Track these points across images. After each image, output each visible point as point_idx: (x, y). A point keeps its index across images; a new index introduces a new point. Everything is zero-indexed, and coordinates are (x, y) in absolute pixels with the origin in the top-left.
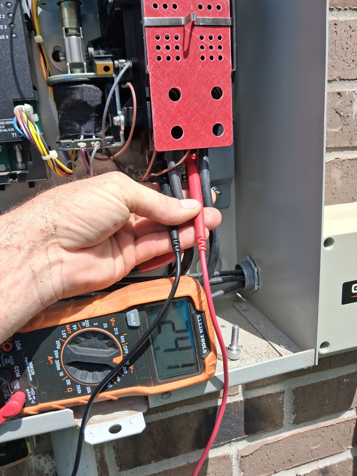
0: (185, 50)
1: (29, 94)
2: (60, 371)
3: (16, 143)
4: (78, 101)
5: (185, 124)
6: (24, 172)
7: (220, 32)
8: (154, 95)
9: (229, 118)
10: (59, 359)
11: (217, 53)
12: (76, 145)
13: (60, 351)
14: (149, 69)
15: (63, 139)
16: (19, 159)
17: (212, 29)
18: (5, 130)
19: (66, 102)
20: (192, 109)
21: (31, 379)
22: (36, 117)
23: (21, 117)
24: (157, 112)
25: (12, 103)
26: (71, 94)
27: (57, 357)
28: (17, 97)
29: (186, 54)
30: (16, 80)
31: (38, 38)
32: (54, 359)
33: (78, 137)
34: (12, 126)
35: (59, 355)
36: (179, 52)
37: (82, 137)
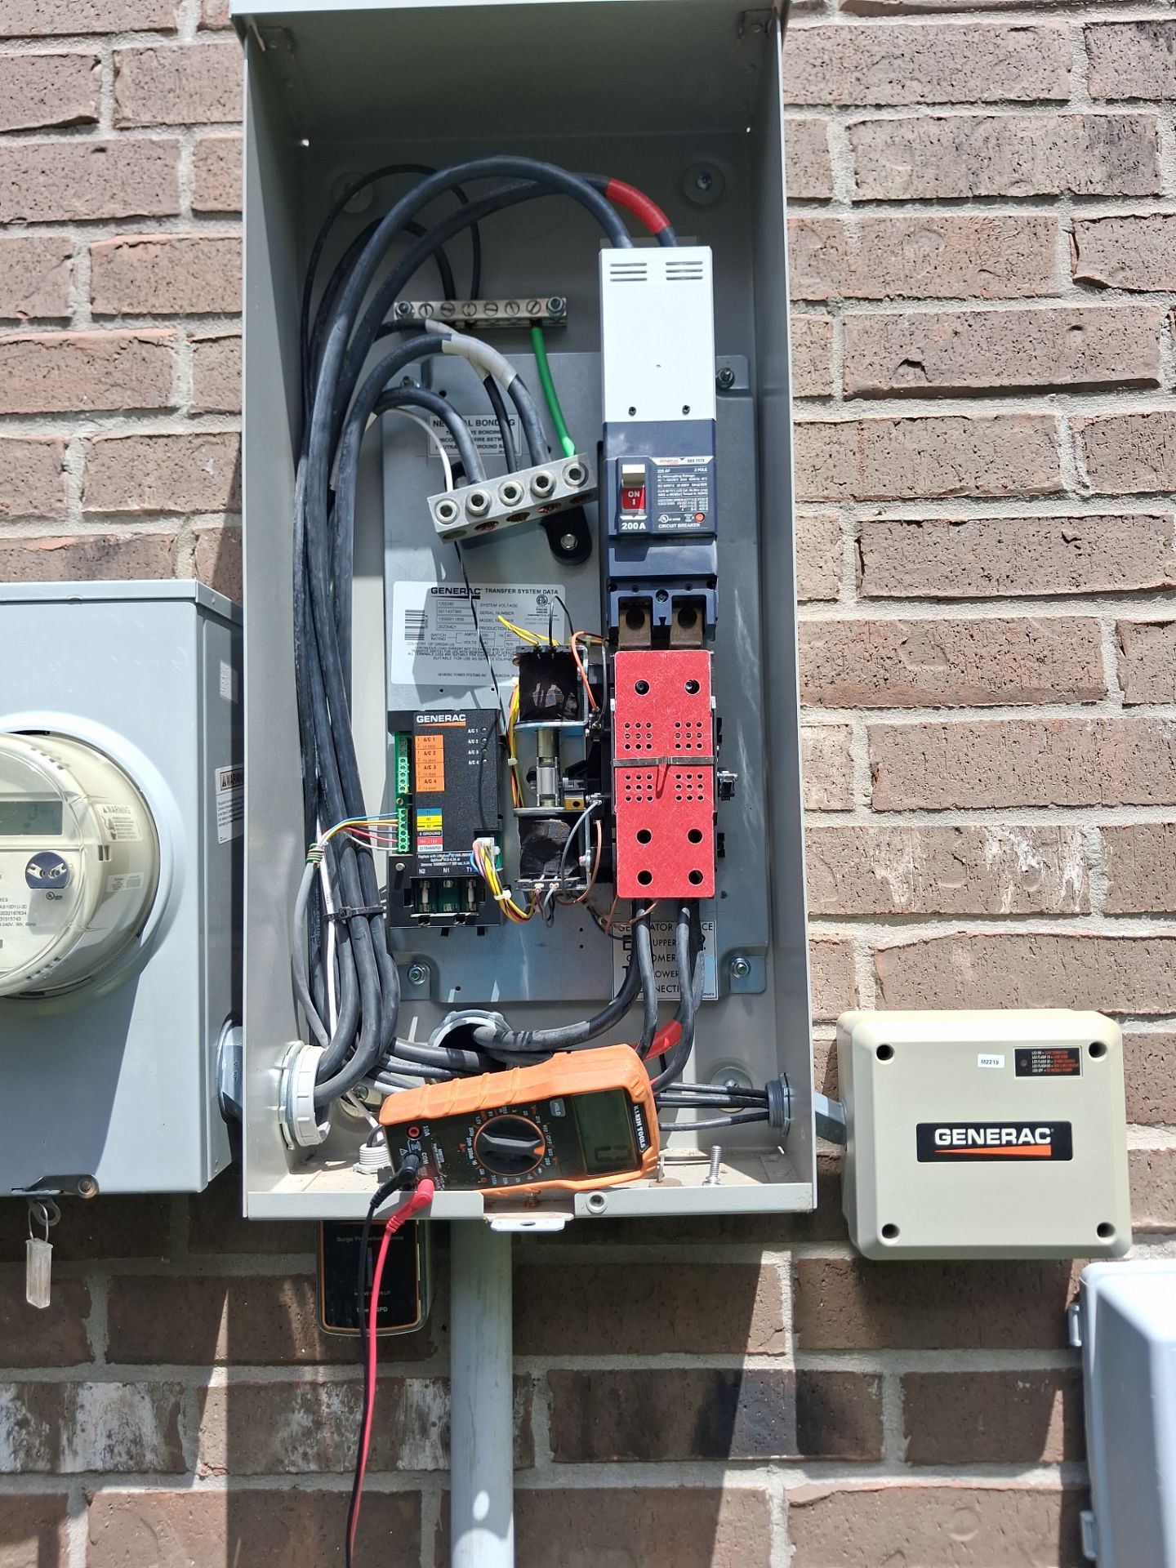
0: (659, 789)
1: (493, 824)
2: (473, 1160)
3: (469, 878)
4: (542, 837)
5: (654, 869)
6: (474, 914)
7: (700, 771)
8: (620, 837)
9: (710, 864)
10: (472, 1146)
11: (696, 793)
12: (532, 886)
13: (473, 1138)
14: (616, 809)
15: (523, 878)
16: (471, 899)
17: (691, 768)
18: (460, 864)
19: (529, 837)
20: (663, 853)
21: (440, 1166)
22: (497, 850)
23: (479, 852)
24: (621, 855)
25: (473, 833)
26: (536, 829)
27: (470, 1144)
28: (478, 826)
29: (659, 795)
30: (481, 808)
31: (512, 761)
32: (467, 1147)
33: (538, 877)
34: (468, 859)
35: (472, 1143)
36: (652, 792)
37: (543, 876)
